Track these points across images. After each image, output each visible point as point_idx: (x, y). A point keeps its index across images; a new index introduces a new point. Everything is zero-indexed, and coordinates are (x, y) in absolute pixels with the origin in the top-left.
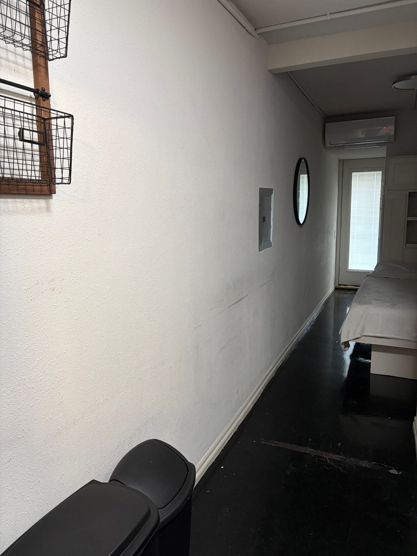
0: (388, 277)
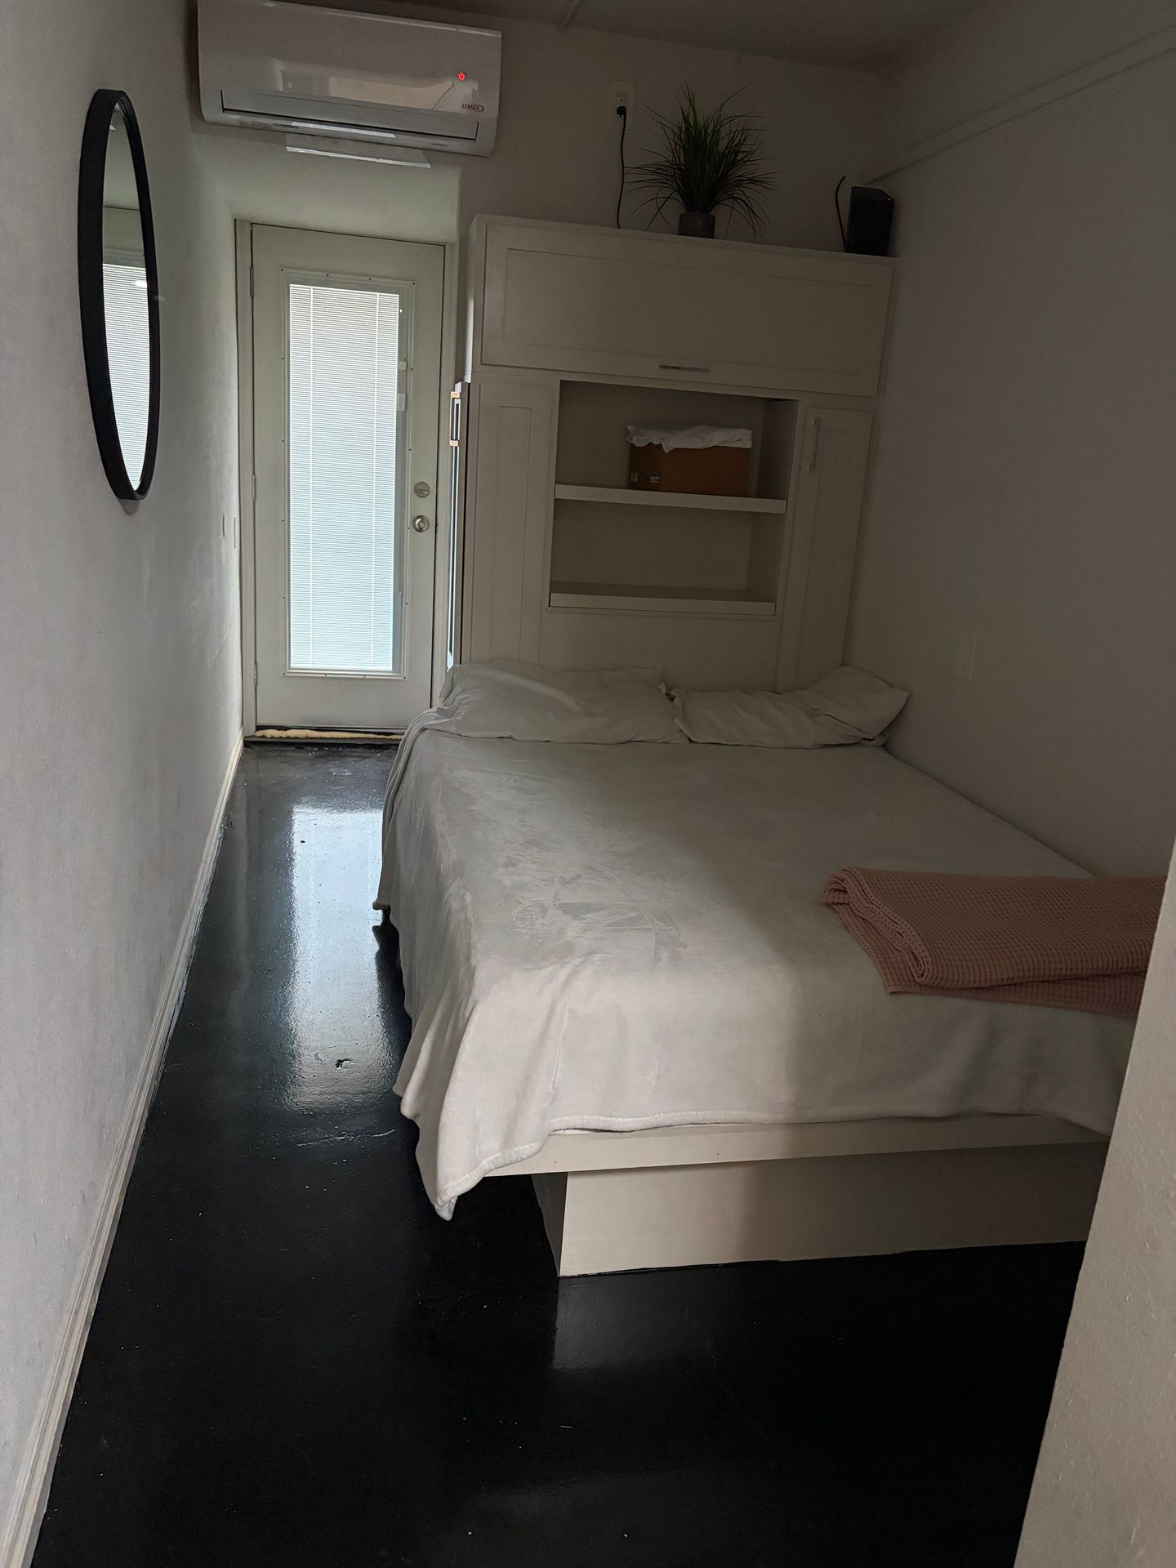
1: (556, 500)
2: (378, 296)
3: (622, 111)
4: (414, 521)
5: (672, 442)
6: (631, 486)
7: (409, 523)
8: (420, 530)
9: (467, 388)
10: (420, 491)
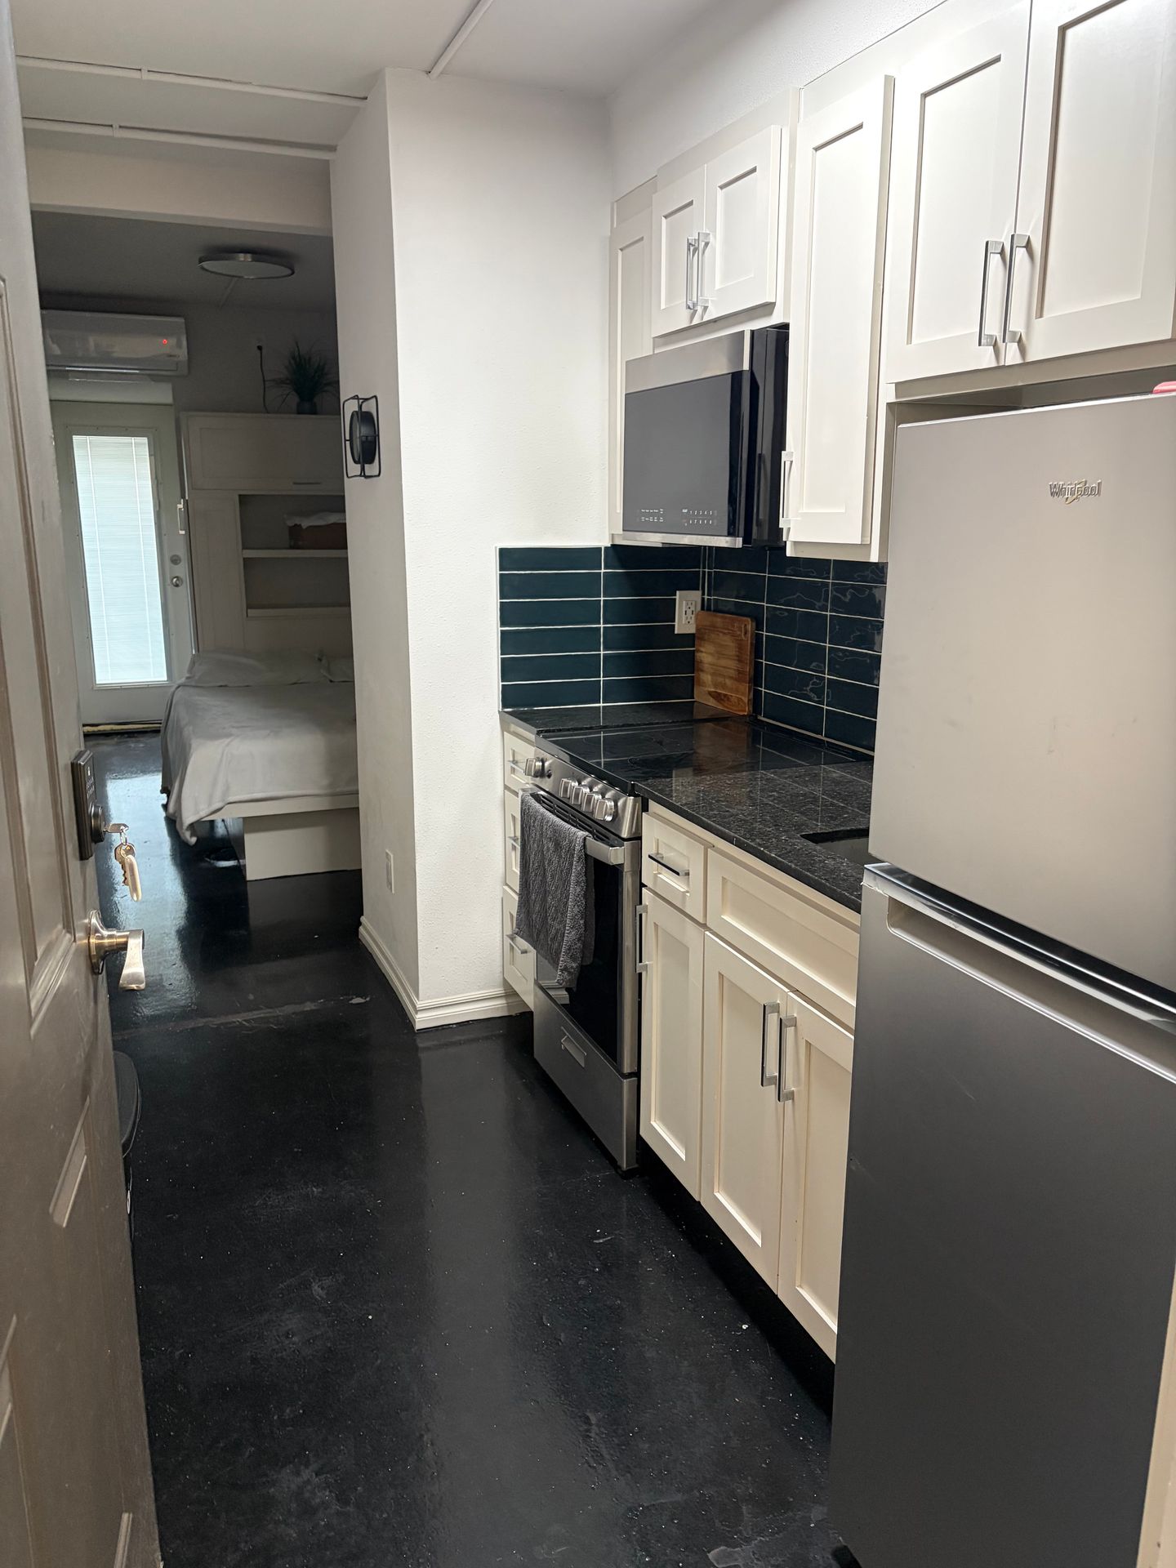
0: (226, 686)
1: (244, 559)
2: (133, 440)
3: (260, 348)
4: (172, 580)
5: (306, 523)
6: (292, 547)
7: (169, 581)
8: (177, 586)
9: (186, 503)
10: (175, 560)
